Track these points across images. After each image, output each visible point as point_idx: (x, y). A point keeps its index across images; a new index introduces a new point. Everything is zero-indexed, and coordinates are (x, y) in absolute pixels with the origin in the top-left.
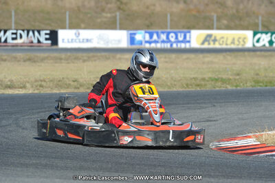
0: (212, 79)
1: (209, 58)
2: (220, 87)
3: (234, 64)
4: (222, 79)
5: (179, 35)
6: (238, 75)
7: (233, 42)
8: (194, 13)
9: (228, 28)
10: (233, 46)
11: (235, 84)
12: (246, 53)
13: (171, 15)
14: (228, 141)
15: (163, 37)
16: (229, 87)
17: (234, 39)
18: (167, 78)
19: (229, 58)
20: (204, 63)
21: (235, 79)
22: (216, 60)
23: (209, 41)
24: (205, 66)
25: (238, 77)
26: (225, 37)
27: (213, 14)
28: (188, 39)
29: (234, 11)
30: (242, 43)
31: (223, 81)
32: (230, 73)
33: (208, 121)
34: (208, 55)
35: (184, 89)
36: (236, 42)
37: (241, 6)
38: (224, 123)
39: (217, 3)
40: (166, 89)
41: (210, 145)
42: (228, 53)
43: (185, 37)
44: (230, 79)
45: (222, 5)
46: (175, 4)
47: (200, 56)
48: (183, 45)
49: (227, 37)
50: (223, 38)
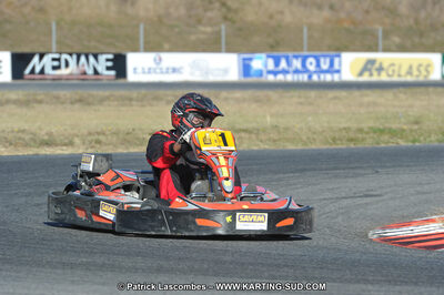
0: (374, 130)
1: (370, 97)
2: (386, 142)
3: (411, 106)
4: (390, 129)
5: (322, 60)
6: (417, 123)
7: (410, 72)
8: (346, 25)
9: (402, 49)
10: (409, 79)
11: (411, 138)
12: (431, 89)
13: (309, 29)
15: (297, 64)
16: (403, 143)
17: (411, 67)
18: (301, 129)
19: (402, 96)
20: (361, 105)
21: (411, 131)
22: (381, 100)
23: (370, 70)
24: (363, 110)
25: (416, 127)
26: (397, 64)
28: (336, 67)
29: (412, 22)
30: (424, 73)
31: (393, 133)
32: (403, 120)
33: (367, 196)
34: (368, 92)
35: (328, 146)
36: (415, 73)
37: (423, 14)
38: (391, 199)
39: (383, 8)
40: (300, 147)
41: (370, 234)
42: (401, 89)
43: (332, 64)
44: (403, 130)
45: (392, 12)
46: (315, 12)
47: (356, 93)
48: (328, 78)
49: (400, 64)
50: (393, 65)
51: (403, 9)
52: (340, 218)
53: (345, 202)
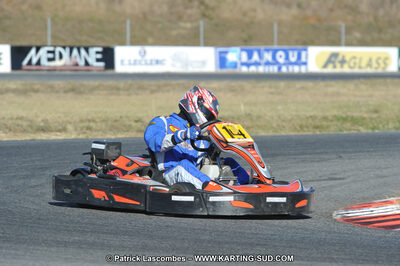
0: (338, 118)
2: (349, 130)
3: (371, 96)
4: (352, 117)
6: (376, 112)
7: (369, 65)
8: (312, 21)
10: (369, 70)
11: (371, 126)
12: (389, 80)
13: (279, 26)
14: (359, 208)
16: (363, 130)
17: (370, 60)
18: (272, 117)
19: (363, 87)
20: (326, 95)
21: (371, 118)
23: (334, 63)
24: (327, 100)
25: (375, 115)
26: (358, 57)
27: (340, 23)
29: (371, 19)
30: (382, 65)
32: (363, 109)
33: (331, 179)
34: (333, 83)
36: (374, 65)
37: (381, 12)
38: (353, 182)
39: (346, 6)
40: (271, 133)
41: (334, 214)
42: (362, 80)
44: (364, 118)
45: (354, 10)
46: (285, 9)
47: (321, 84)
49: (361, 57)
50: (354, 58)
51: (364, 7)
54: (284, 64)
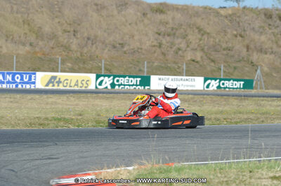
0: (55, 119)
1: (53, 98)
2: (62, 126)
3: (77, 105)
4: (65, 118)
5: (25, 76)
6: (80, 115)
7: (76, 85)
8: (39, 55)
9: (72, 70)
10: (76, 88)
11: (77, 124)
12: (89, 95)
13: (16, 57)
14: (68, 178)
15: (9, 78)
16: (72, 127)
17: (77, 81)
18: (11, 117)
19: (72, 99)
20: (47, 104)
21: (77, 119)
22: (60, 101)
23: (53, 83)
24: (48, 107)
25: (80, 117)
26: (69, 79)
27: (58, 57)
28: (33, 80)
29: (79, 54)
30: (85, 85)
31: (66, 120)
32: (72, 113)
33: (50, 159)
34: (51, 96)
35: (27, 128)
36: (80, 85)
37: (85, 50)
38: (64, 160)
39: (62, 46)
40: (10, 128)
41: (51, 181)
42: (71, 94)
43: (30, 79)
44: (72, 119)
45: (67, 48)
46: (21, 47)
47: (45, 96)
48: (28, 86)
49: (71, 79)
50: (67, 80)
51: (74, 47)
52: (33, 172)
53: (37, 162)
54: (20, 83)
